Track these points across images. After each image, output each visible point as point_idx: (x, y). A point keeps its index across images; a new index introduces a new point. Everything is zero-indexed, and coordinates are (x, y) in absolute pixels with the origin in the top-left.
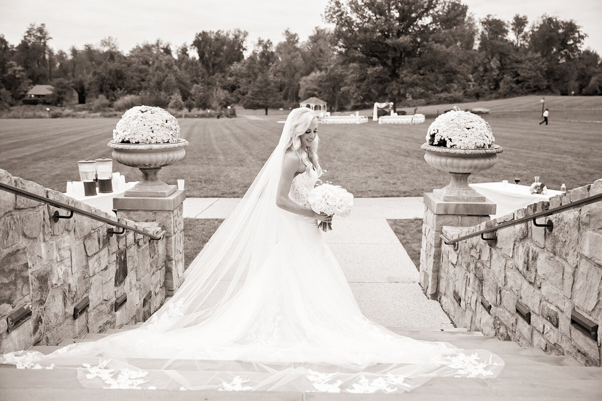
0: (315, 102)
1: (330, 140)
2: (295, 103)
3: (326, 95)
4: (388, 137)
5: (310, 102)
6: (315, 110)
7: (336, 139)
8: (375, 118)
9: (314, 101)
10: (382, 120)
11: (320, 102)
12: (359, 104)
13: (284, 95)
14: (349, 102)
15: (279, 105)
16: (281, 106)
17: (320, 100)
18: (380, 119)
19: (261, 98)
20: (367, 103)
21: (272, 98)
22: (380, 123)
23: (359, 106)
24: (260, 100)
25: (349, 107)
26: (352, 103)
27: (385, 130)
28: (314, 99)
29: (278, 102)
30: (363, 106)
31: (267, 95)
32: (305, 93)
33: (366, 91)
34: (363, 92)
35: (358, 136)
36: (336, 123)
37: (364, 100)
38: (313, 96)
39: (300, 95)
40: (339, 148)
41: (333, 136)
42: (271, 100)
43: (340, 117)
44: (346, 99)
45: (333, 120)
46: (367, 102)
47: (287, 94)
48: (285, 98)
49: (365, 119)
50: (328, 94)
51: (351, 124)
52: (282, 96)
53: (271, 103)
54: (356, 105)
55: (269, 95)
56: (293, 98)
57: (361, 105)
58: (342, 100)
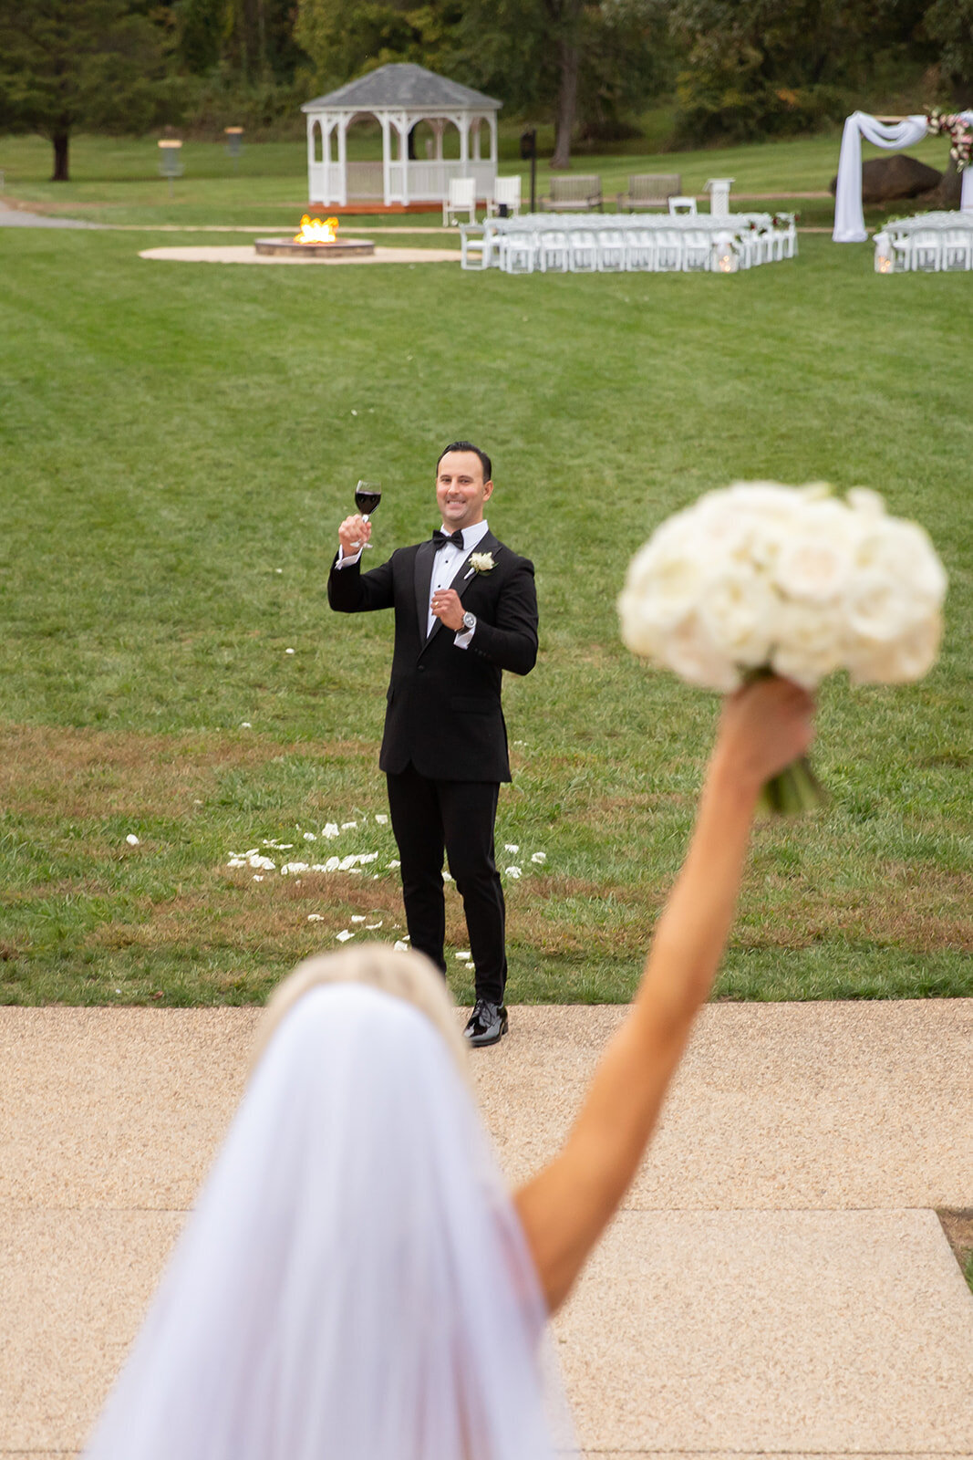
0: (418, 98)
1: (527, 431)
2: (266, 89)
3: (498, 38)
4: (945, 405)
5: (378, 97)
6: (412, 156)
7: (566, 429)
8: (849, 225)
9: (404, 93)
10: (902, 243)
11: (448, 99)
12: (731, 99)
13: (188, 32)
14: (658, 89)
15: (152, 109)
16: (167, 117)
17: (447, 85)
18: (883, 239)
19: (24, 51)
20: (789, 96)
21: (104, 58)
22: (884, 266)
23: (733, 112)
24: (16, 66)
25: (659, 119)
26: (684, 99)
27: (919, 336)
28: (405, 74)
29: (142, 83)
30: (759, 113)
31: (60, 34)
32: (340, 21)
33: (783, 21)
34: (761, 25)
35: (730, 390)
36: (566, 264)
37: (767, 69)
38: (399, 41)
39: (301, 35)
40: (592, 516)
41: (548, 391)
42: (90, 71)
43: (594, 219)
44: (642, 64)
45: (549, 242)
46: (794, 85)
47: (212, 22)
48: (197, 55)
49: (773, 235)
50: (507, 29)
51: (672, 278)
52: (174, 41)
53: (96, 89)
54: (711, 107)
55: (78, 34)
56: (253, 51)
57: (745, 112)
58: (603, 68)
